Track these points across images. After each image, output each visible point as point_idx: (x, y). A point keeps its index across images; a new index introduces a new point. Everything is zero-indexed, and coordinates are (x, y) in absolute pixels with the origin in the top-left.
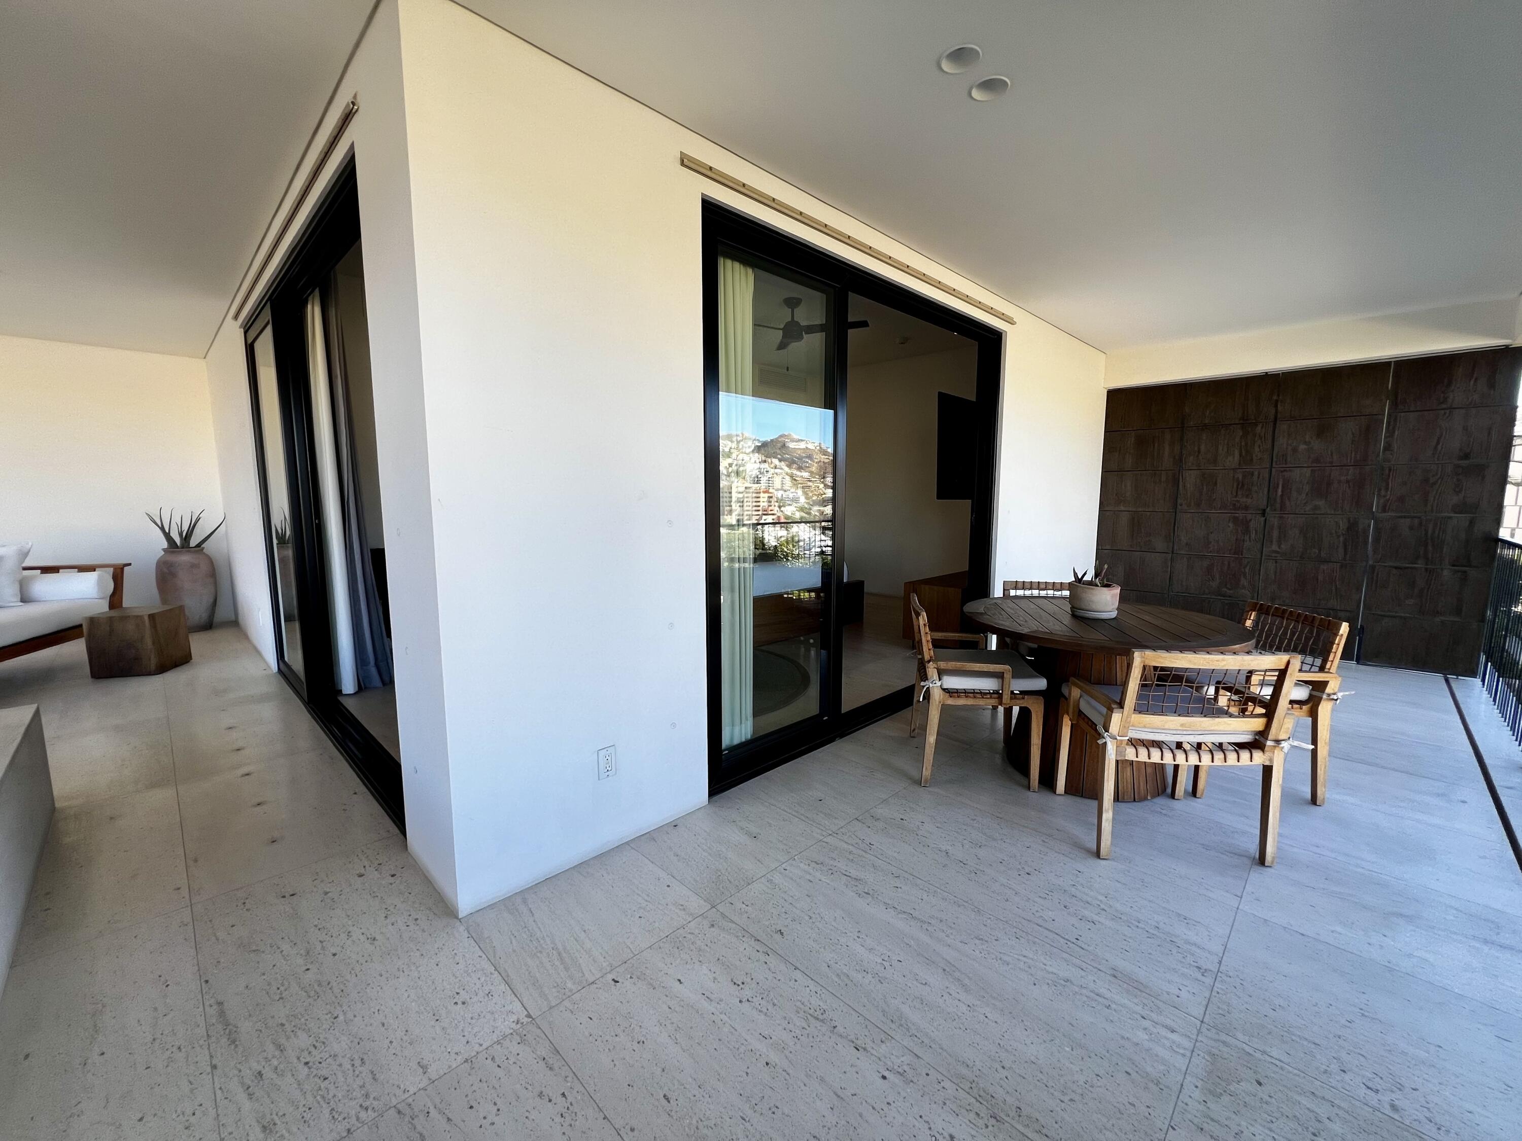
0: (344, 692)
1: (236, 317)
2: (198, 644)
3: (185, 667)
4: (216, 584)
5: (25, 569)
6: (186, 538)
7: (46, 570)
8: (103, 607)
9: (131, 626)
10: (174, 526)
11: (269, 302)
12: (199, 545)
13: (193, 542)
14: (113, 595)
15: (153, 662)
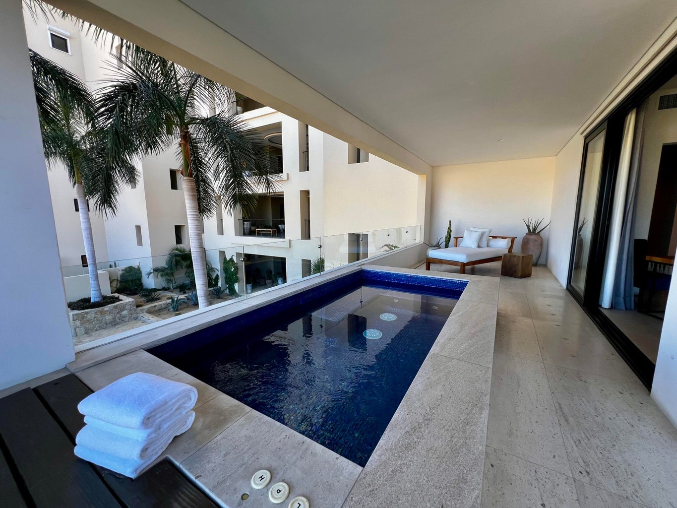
0: (602, 306)
1: (582, 134)
2: (534, 271)
3: (528, 278)
4: (542, 248)
5: (490, 236)
6: (535, 229)
7: (494, 237)
8: (506, 252)
9: (515, 259)
10: (531, 225)
11: (607, 120)
12: (538, 233)
13: (537, 232)
14: (510, 247)
15: (520, 274)
